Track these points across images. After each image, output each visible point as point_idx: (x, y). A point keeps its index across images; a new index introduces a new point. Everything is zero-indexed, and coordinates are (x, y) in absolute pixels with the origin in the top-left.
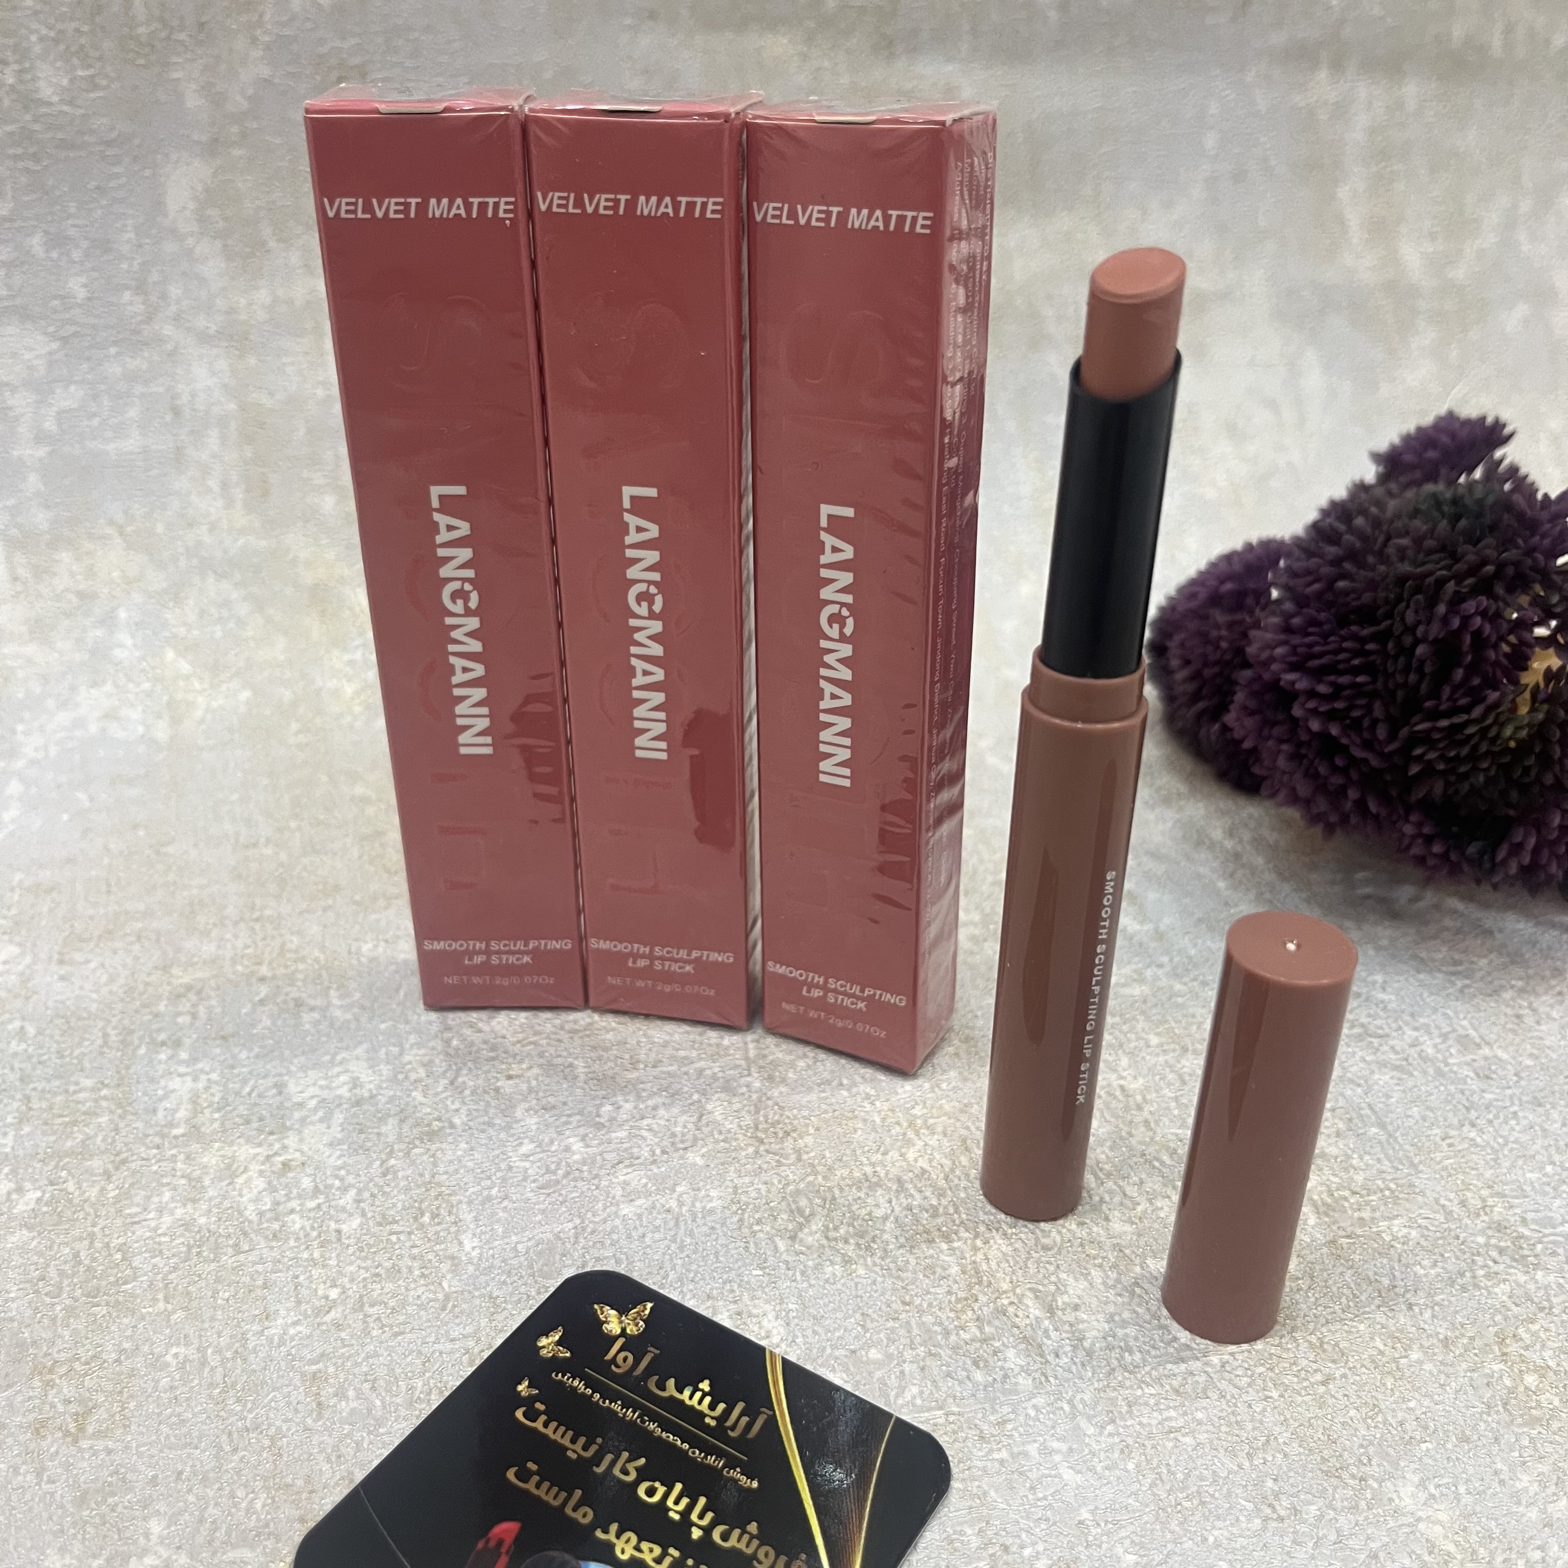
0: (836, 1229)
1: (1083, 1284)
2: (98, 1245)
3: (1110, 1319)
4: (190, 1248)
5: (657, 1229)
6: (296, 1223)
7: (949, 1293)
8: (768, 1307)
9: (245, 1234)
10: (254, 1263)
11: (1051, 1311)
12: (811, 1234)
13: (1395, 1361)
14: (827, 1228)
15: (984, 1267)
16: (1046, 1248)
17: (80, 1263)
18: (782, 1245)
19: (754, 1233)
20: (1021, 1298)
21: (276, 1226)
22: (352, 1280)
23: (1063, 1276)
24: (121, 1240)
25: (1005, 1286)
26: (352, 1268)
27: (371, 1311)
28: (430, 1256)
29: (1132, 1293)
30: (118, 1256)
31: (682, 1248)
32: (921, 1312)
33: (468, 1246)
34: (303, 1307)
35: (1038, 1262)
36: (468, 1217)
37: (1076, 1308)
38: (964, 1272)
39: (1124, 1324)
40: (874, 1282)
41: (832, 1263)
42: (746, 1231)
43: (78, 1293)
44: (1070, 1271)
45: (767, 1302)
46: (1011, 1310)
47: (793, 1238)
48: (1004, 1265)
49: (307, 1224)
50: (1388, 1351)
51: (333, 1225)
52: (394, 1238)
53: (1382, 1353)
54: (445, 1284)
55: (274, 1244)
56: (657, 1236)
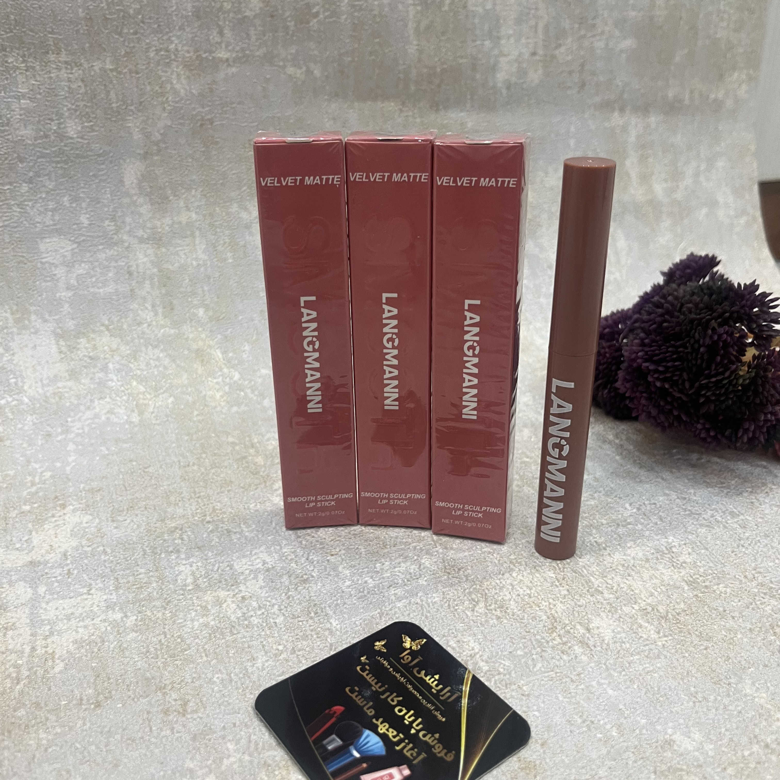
0: (490, 605)
1: (599, 619)
2: (168, 636)
3: (613, 631)
4: (210, 635)
5: (414, 611)
6: (255, 621)
7: (544, 626)
8: (470, 638)
9: (233, 627)
10: (241, 638)
11: (588, 630)
12: (480, 608)
13: (732, 638)
14: (486, 606)
15: (556, 615)
16: (580, 606)
17: (163, 644)
18: (469, 614)
19: (456, 610)
20: (575, 626)
21: (246, 622)
22: (287, 641)
23: (590, 616)
24: (179, 634)
25: (567, 622)
26: (286, 637)
27: (299, 653)
28: (319, 629)
29: (619, 621)
30: (179, 640)
31: (427, 617)
32: (535, 635)
33: (334, 624)
34: (269, 654)
35: (578, 612)
36: (331, 613)
37: (598, 628)
38: (548, 618)
39: (619, 633)
40: (512, 625)
41: (492, 619)
42: (452, 609)
43: (166, 656)
44: (592, 614)
45: (469, 636)
46: (572, 631)
47: (473, 610)
48: (564, 614)
49: (260, 621)
50: (728, 635)
51: (272, 621)
52: (301, 623)
53: (726, 636)
54: (329, 640)
55: (248, 630)
56: (415, 614)
